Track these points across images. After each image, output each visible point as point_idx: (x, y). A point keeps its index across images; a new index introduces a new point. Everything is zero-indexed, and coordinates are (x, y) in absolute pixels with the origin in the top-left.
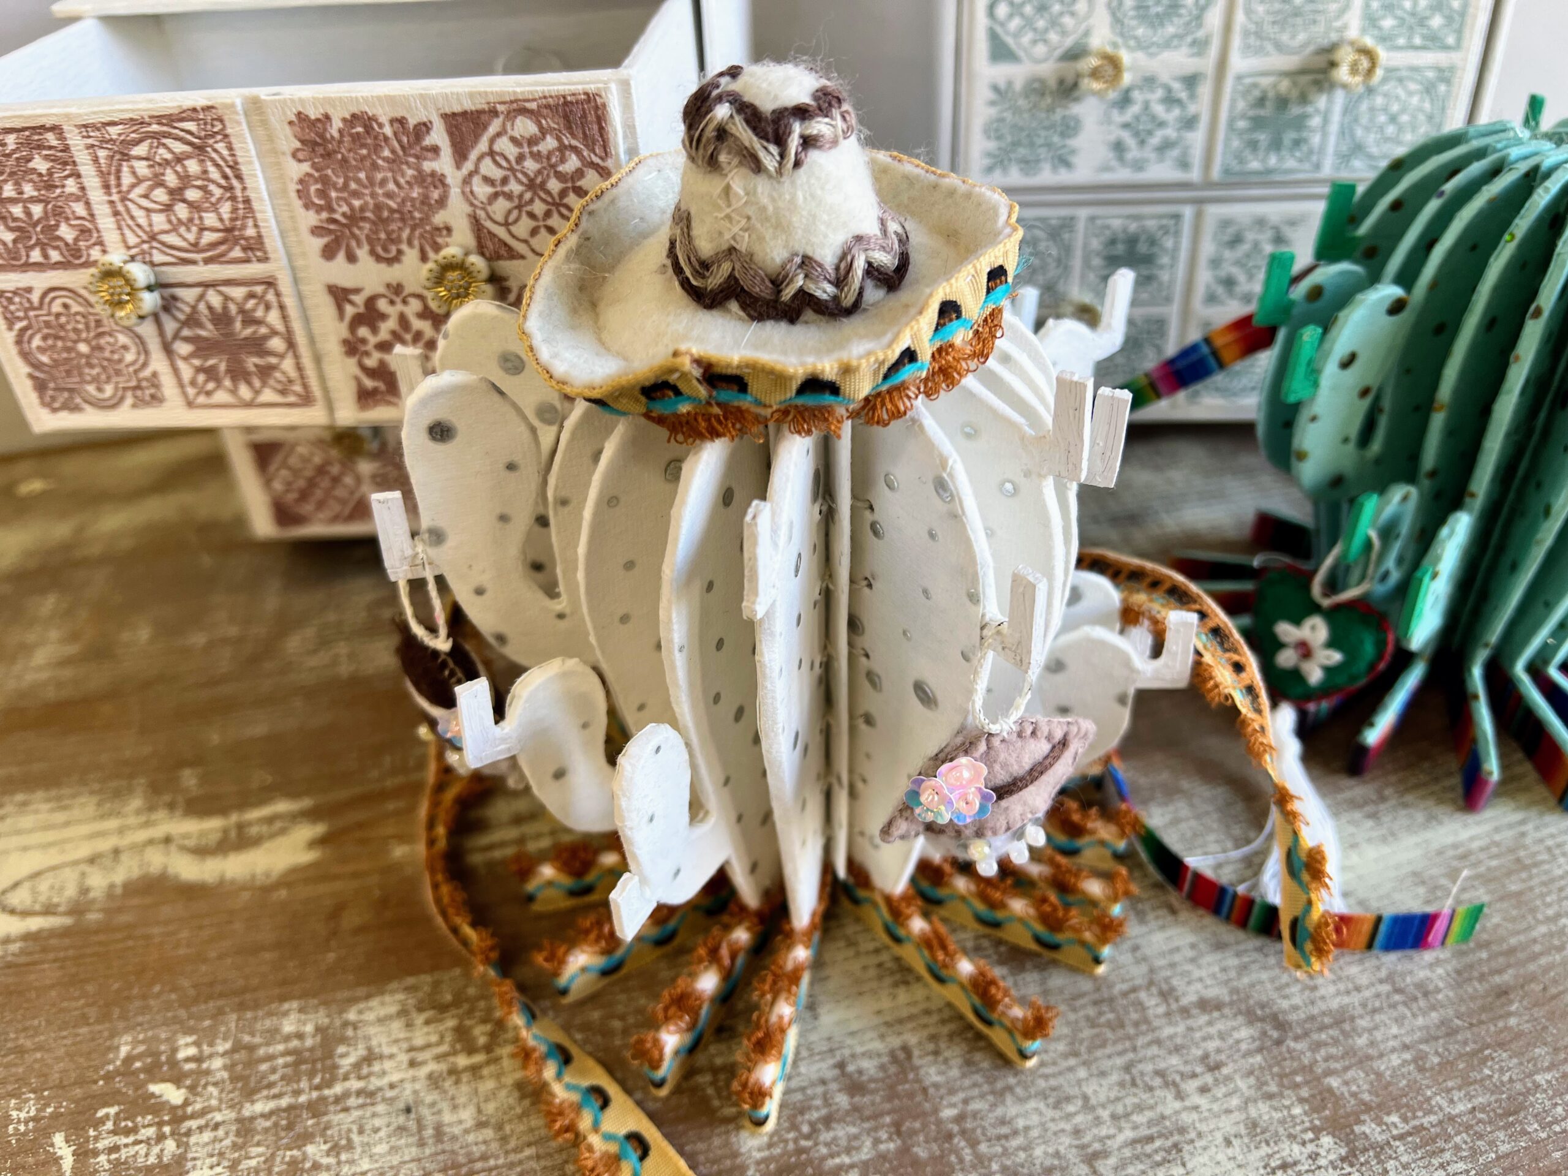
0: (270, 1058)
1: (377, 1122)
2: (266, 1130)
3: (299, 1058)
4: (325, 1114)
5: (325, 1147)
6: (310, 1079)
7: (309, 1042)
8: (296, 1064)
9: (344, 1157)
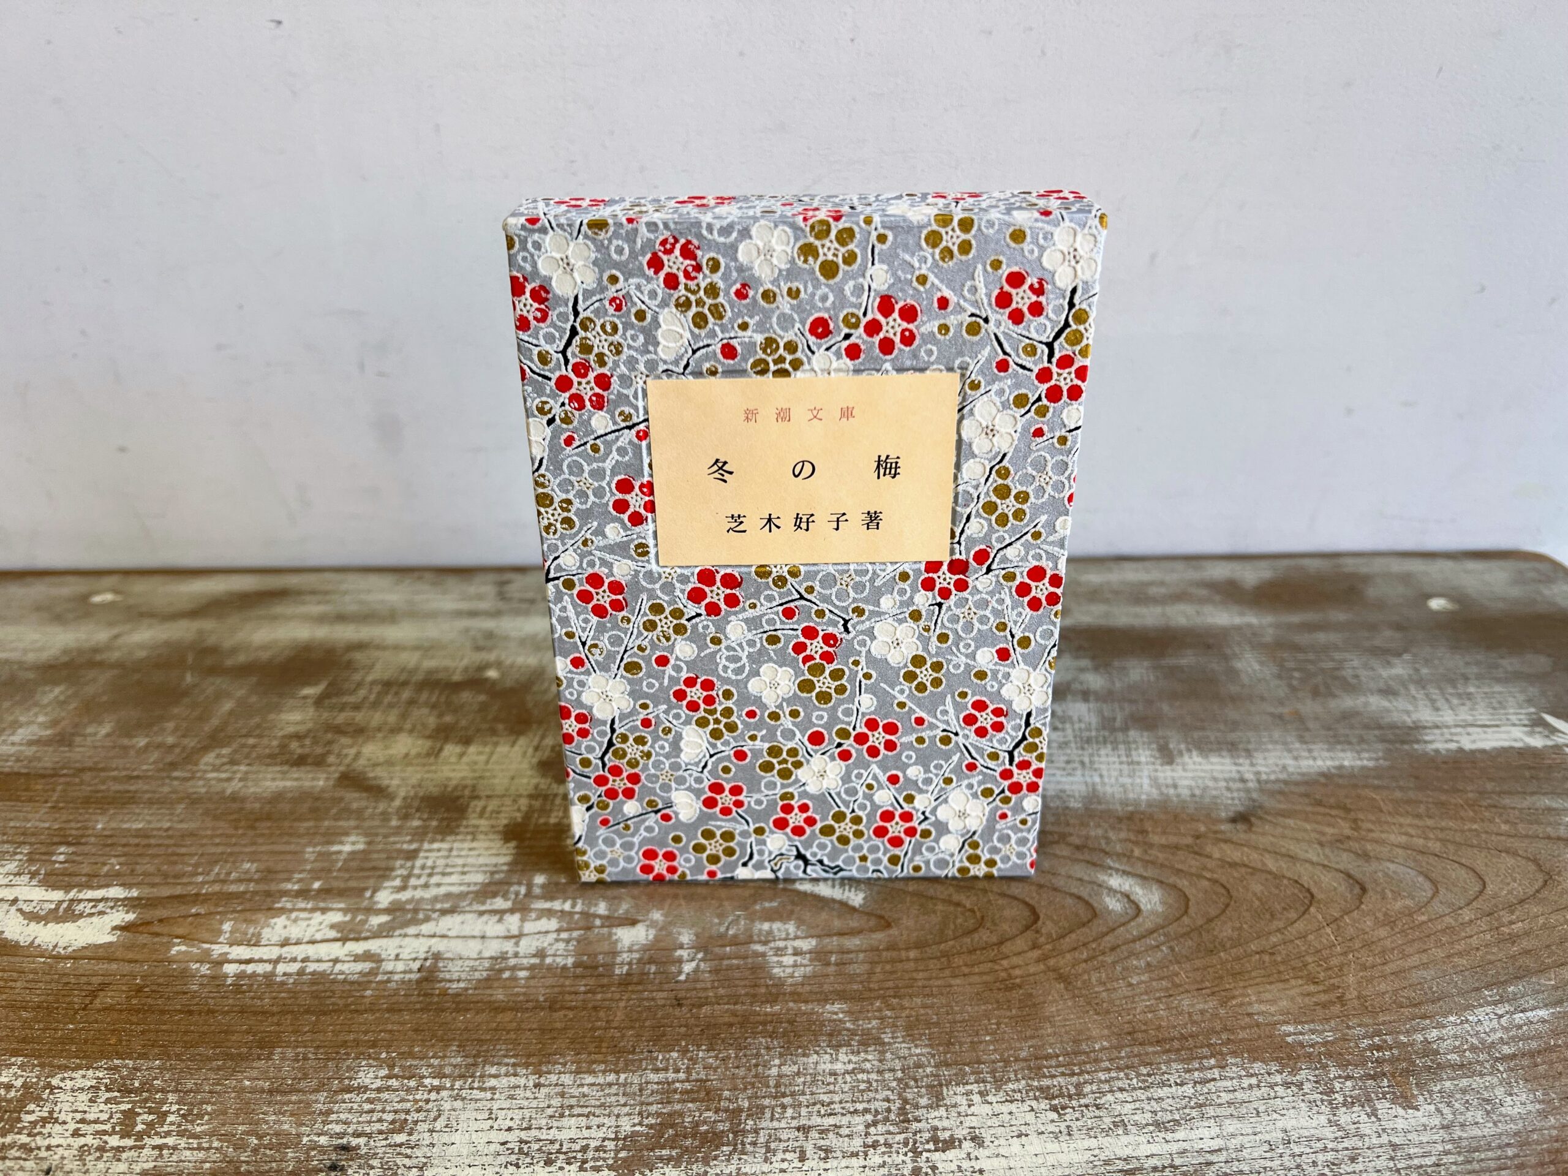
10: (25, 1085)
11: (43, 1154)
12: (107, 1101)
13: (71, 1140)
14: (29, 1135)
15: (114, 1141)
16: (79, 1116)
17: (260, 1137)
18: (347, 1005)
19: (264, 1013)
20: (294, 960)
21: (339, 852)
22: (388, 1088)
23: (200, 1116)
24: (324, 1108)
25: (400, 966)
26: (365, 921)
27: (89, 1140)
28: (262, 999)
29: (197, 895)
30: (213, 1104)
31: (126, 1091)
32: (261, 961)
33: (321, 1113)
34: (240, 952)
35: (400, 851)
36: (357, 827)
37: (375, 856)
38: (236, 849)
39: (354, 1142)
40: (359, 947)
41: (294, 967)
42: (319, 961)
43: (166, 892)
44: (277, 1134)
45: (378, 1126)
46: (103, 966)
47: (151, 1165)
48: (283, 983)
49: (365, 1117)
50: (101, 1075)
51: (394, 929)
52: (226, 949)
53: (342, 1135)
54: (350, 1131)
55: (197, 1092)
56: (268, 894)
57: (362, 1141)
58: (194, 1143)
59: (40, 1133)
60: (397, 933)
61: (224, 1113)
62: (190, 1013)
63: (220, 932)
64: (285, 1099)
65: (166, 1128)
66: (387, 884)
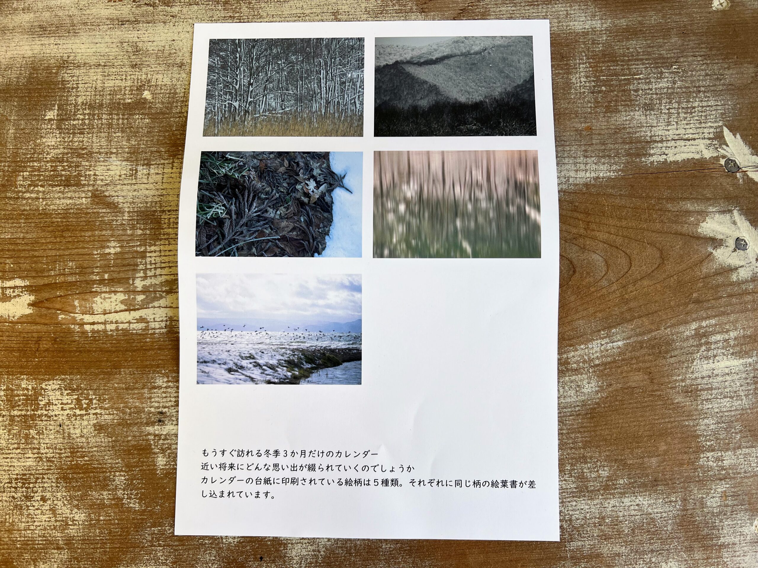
0: (18, 395)
1: (51, 427)
2: (18, 421)
3: (27, 398)
4: (36, 420)
5: (36, 432)
6: (31, 407)
7: (30, 393)
8: (27, 400)
9: (41, 436)
10: (33, 388)
11: (55, 418)
12: (68, 394)
13: (62, 412)
14: (46, 410)
15: (78, 412)
16: (60, 401)
17: (130, 409)
18: (142, 347)
19: (110, 351)
20: (112, 322)
21: (109, 254)
22: (169, 387)
23: (105, 400)
24: (149, 396)
25: (157, 325)
26: (134, 299)
27: (68, 412)
28: (107, 344)
29: (56, 283)
30: (107, 395)
31: (73, 390)
32: (98, 323)
33: (148, 398)
34: (88, 318)
35: (137, 252)
36: (112, 236)
37: (126, 256)
38: (61, 252)
39: (164, 410)
40: (137, 314)
41: (113, 327)
42: (122, 323)
43: (41, 282)
44: (135, 407)
45: (170, 404)
46: (34, 327)
47: (95, 422)
48: (112, 336)
49: (165, 400)
50: (59, 382)
51: (148, 303)
52: (81, 317)
53: (158, 407)
54: (161, 405)
55: (99, 390)
56: (87, 282)
57: (166, 410)
58: (107, 412)
59: (49, 410)
60: (151, 305)
61: (112, 398)
62: (80, 352)
63: (75, 307)
64: (133, 392)
65: (94, 406)
66: (138, 275)
